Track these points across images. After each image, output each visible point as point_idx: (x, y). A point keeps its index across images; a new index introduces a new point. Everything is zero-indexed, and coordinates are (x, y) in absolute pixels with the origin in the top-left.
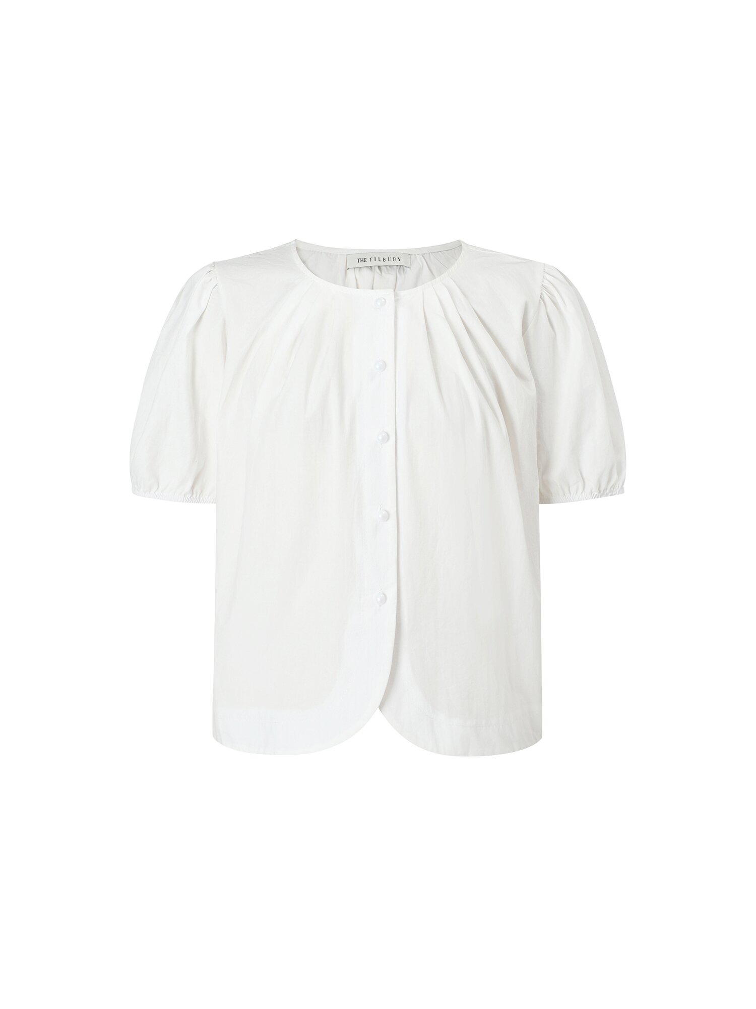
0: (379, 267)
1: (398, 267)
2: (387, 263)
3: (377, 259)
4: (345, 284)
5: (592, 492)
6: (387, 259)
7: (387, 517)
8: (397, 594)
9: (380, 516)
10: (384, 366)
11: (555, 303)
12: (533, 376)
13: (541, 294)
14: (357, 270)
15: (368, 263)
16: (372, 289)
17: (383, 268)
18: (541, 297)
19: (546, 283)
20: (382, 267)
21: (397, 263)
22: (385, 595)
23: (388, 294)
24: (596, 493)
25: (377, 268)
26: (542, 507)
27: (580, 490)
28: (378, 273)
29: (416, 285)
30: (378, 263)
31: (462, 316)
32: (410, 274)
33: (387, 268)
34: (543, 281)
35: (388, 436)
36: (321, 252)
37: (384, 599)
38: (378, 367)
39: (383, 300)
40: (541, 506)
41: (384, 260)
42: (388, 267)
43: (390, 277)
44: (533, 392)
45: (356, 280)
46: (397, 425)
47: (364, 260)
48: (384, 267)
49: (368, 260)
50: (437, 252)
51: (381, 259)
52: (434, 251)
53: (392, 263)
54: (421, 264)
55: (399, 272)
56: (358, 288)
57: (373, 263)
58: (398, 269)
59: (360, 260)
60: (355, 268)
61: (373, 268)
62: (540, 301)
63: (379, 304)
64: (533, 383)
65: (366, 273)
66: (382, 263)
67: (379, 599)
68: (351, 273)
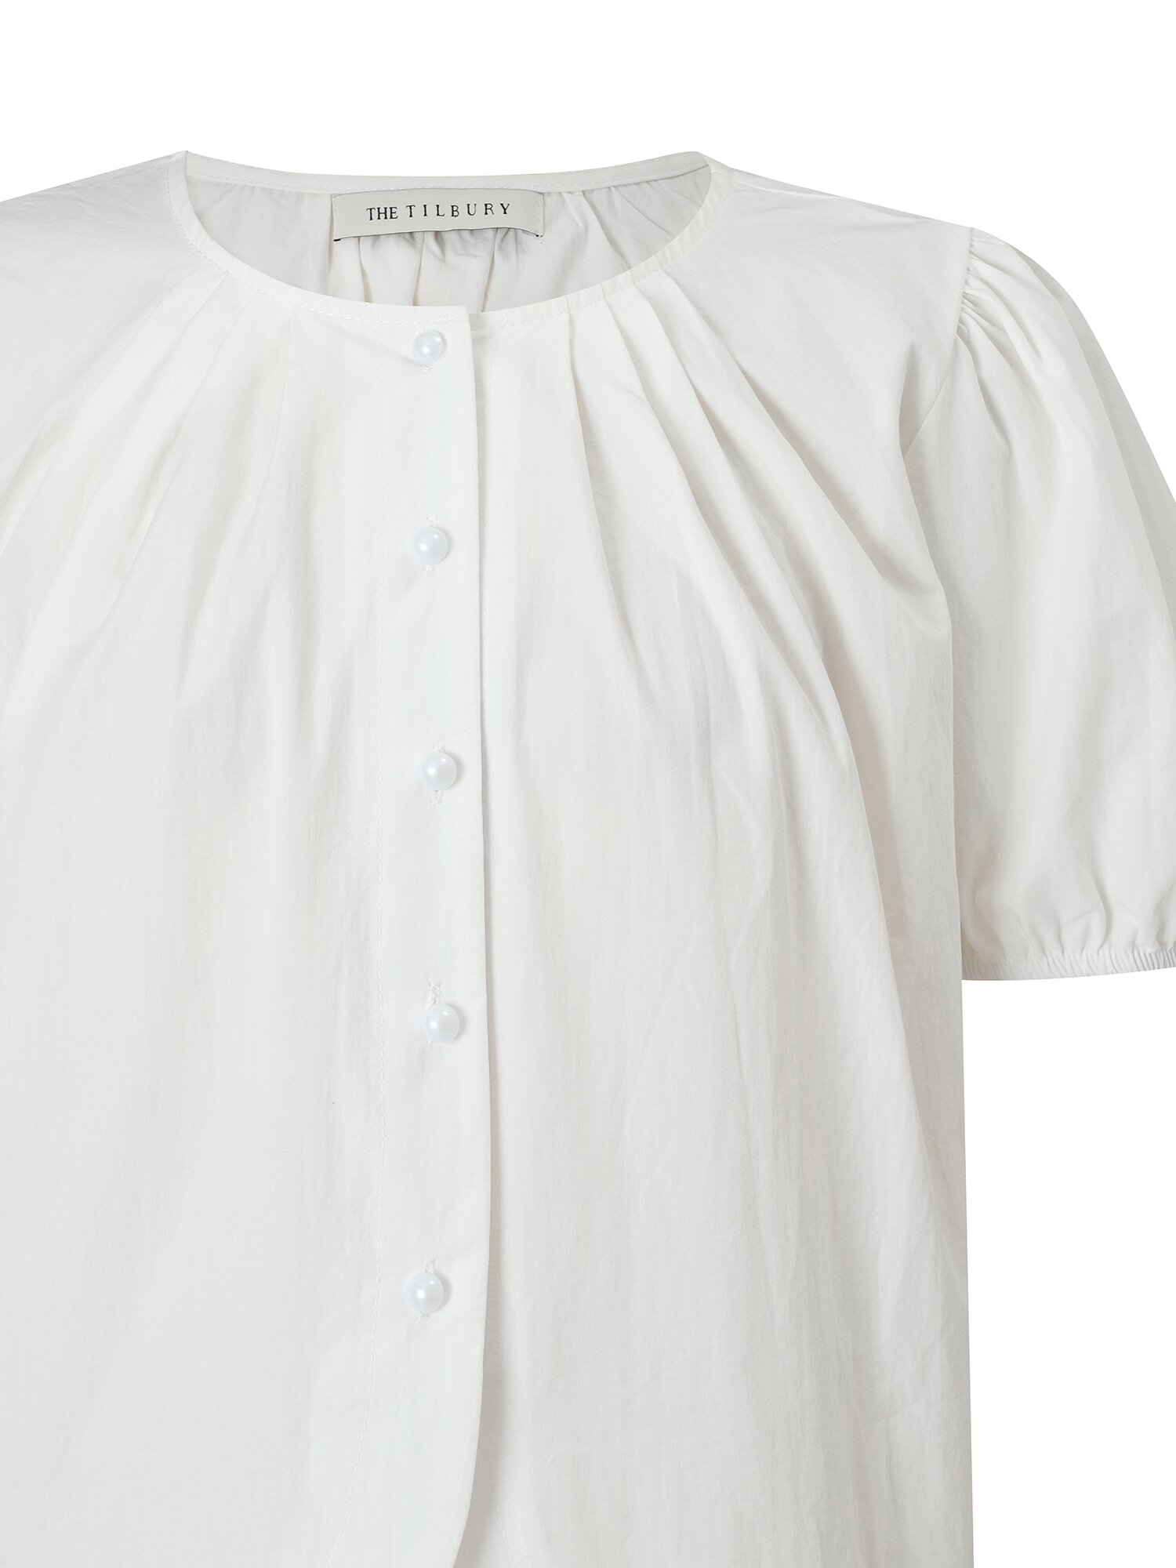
0: (437, 234)
1: (500, 234)
2: (463, 221)
3: (432, 210)
4: (326, 286)
5: (1133, 945)
6: (463, 210)
7: (457, 1026)
8: (490, 1273)
9: (434, 1025)
10: (445, 545)
11: (1004, 349)
12: (941, 579)
13: (961, 321)
14: (366, 244)
15: (402, 223)
16: (415, 303)
17: (452, 239)
18: (960, 332)
19: (976, 289)
20: (446, 236)
21: (497, 219)
22: (445, 1282)
23: (453, 322)
24: (1148, 948)
25: (430, 239)
26: (971, 989)
27: (1096, 938)
28: (434, 255)
29: (558, 289)
30: (433, 223)
31: (702, 390)
32: (541, 256)
33: (460, 237)
34: (966, 283)
35: (458, 763)
36: (253, 188)
37: (442, 1293)
38: (424, 548)
39: (438, 340)
40: (968, 986)
41: (454, 211)
42: (466, 235)
43: (471, 265)
44: (941, 630)
45: (364, 275)
46: (488, 730)
47: (389, 213)
48: (454, 236)
49: (402, 212)
50: (637, 184)
51: (446, 210)
52: (625, 182)
53: (480, 221)
54: (580, 223)
55: (500, 247)
56: (367, 298)
57: (418, 223)
58: (498, 241)
59: (375, 213)
60: (359, 237)
61: (418, 237)
62: (956, 343)
63: (426, 350)
64: (940, 598)
65: (397, 255)
66: (446, 223)
67: (421, 1294)
68: (345, 253)
